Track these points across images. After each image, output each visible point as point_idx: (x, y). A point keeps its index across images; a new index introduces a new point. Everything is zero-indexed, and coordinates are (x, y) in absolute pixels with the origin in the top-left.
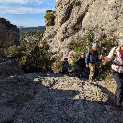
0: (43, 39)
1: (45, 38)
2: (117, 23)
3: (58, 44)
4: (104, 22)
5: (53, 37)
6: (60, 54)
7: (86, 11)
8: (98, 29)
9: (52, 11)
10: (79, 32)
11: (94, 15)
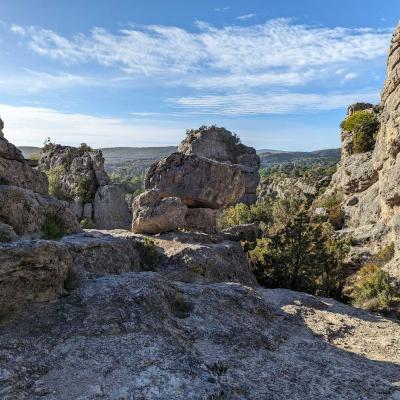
0: (329, 191)
1: (336, 190)
3: (379, 212)
5: (365, 188)
6: (384, 247)
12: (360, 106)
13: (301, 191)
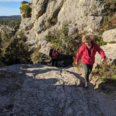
0: (20, 30)
2: (86, 19)
3: (35, 36)
4: (76, 18)
5: (30, 29)
6: (38, 46)
7: (61, 6)
8: (71, 24)
9: (27, 2)
10: (55, 25)
11: (68, 11)
12: (24, 2)
13: (8, 29)
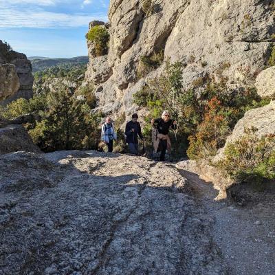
0: (84, 84)
1: (89, 82)
2: (229, 51)
3: (115, 94)
4: (206, 49)
5: (106, 80)
7: (173, 25)
8: (194, 64)
10: (158, 69)
12: (97, 23)
